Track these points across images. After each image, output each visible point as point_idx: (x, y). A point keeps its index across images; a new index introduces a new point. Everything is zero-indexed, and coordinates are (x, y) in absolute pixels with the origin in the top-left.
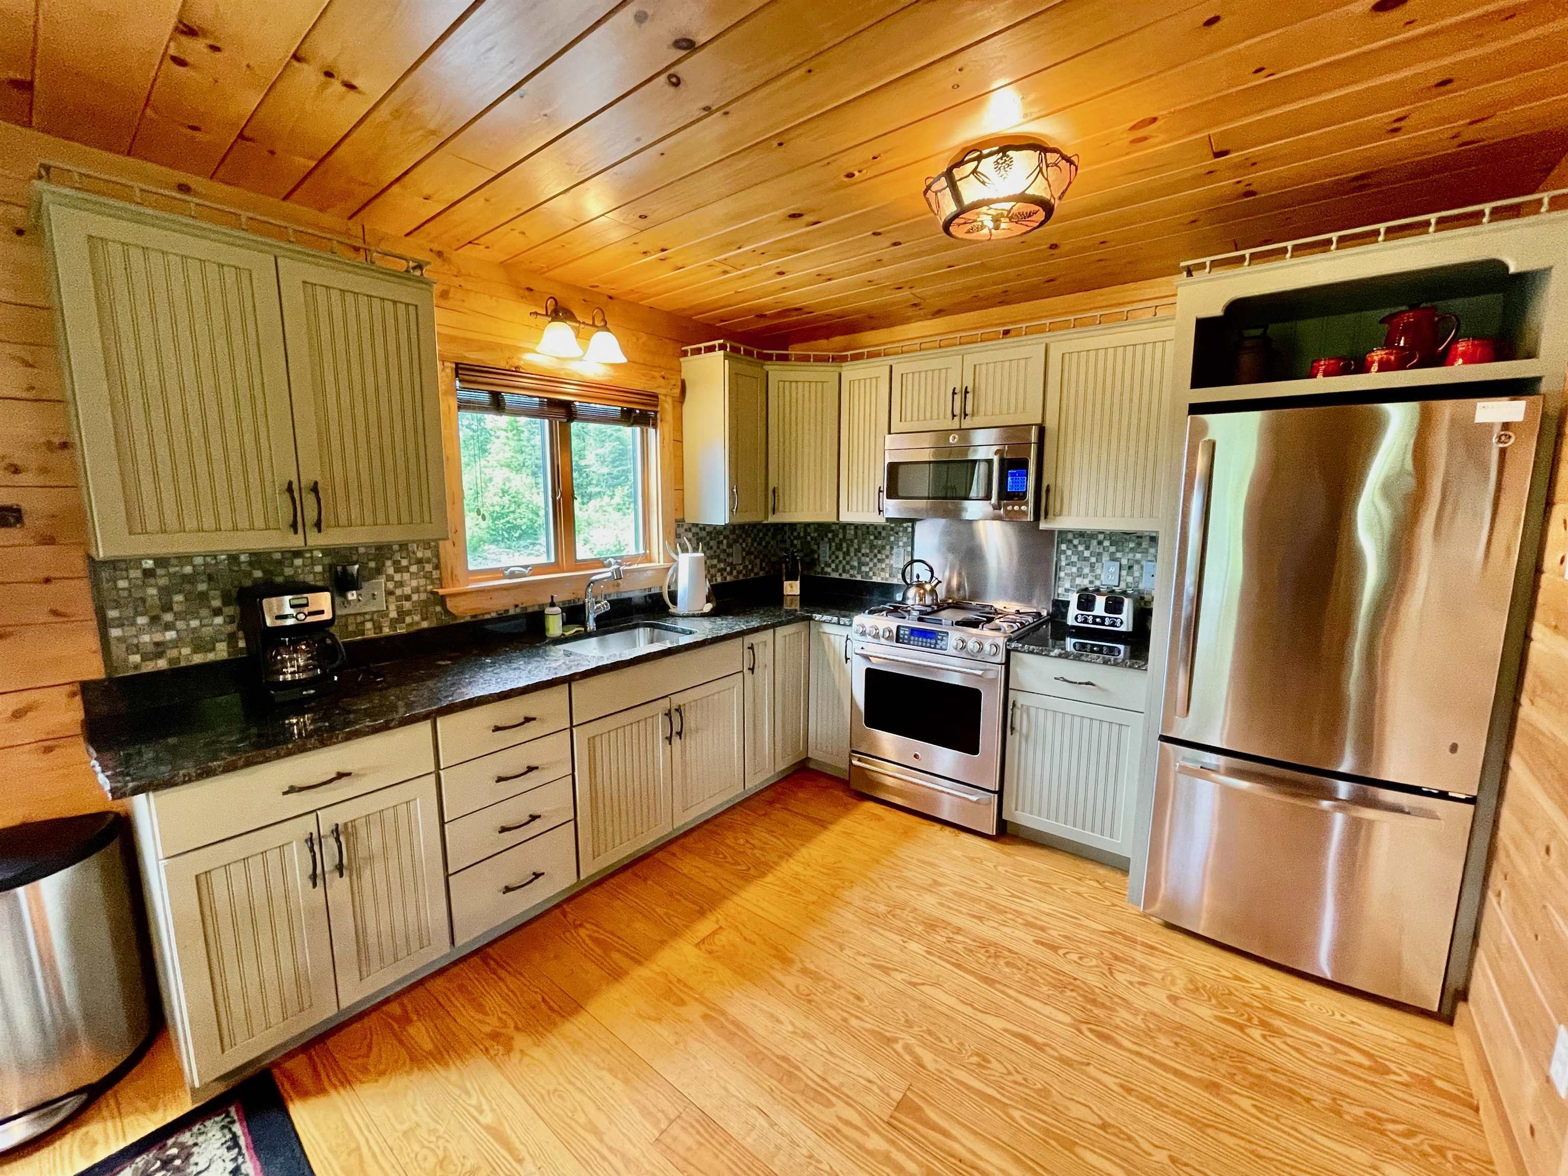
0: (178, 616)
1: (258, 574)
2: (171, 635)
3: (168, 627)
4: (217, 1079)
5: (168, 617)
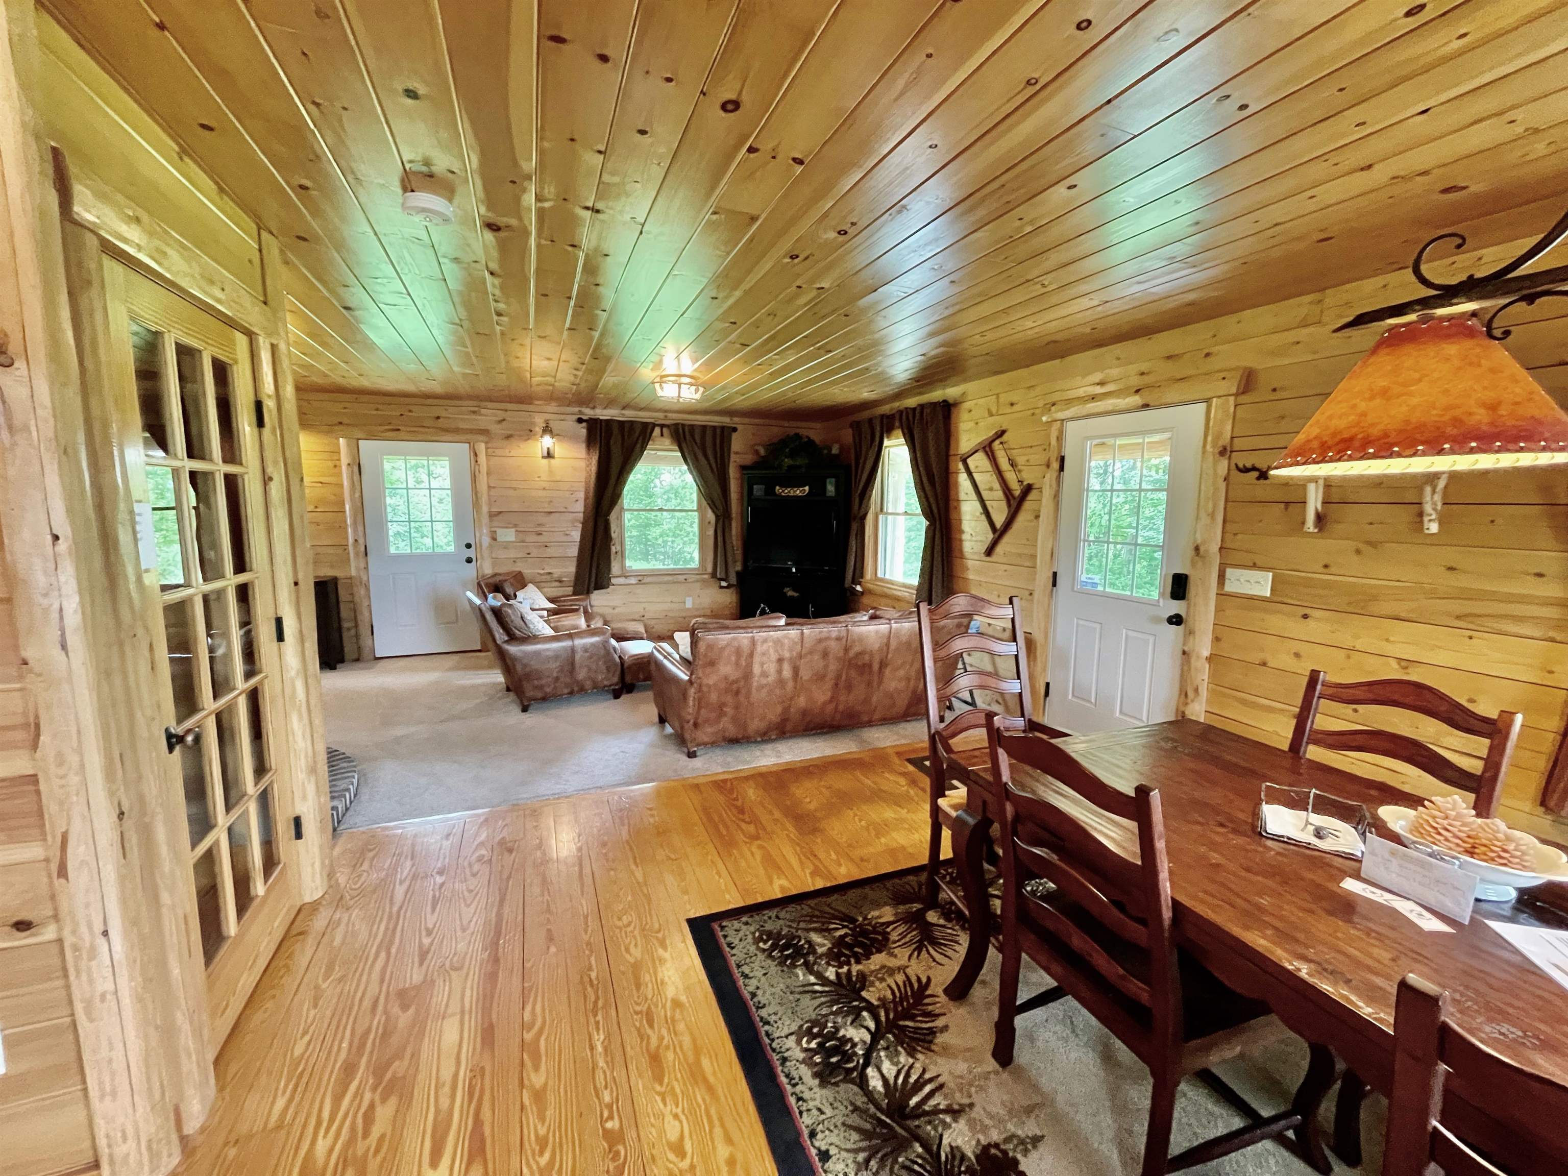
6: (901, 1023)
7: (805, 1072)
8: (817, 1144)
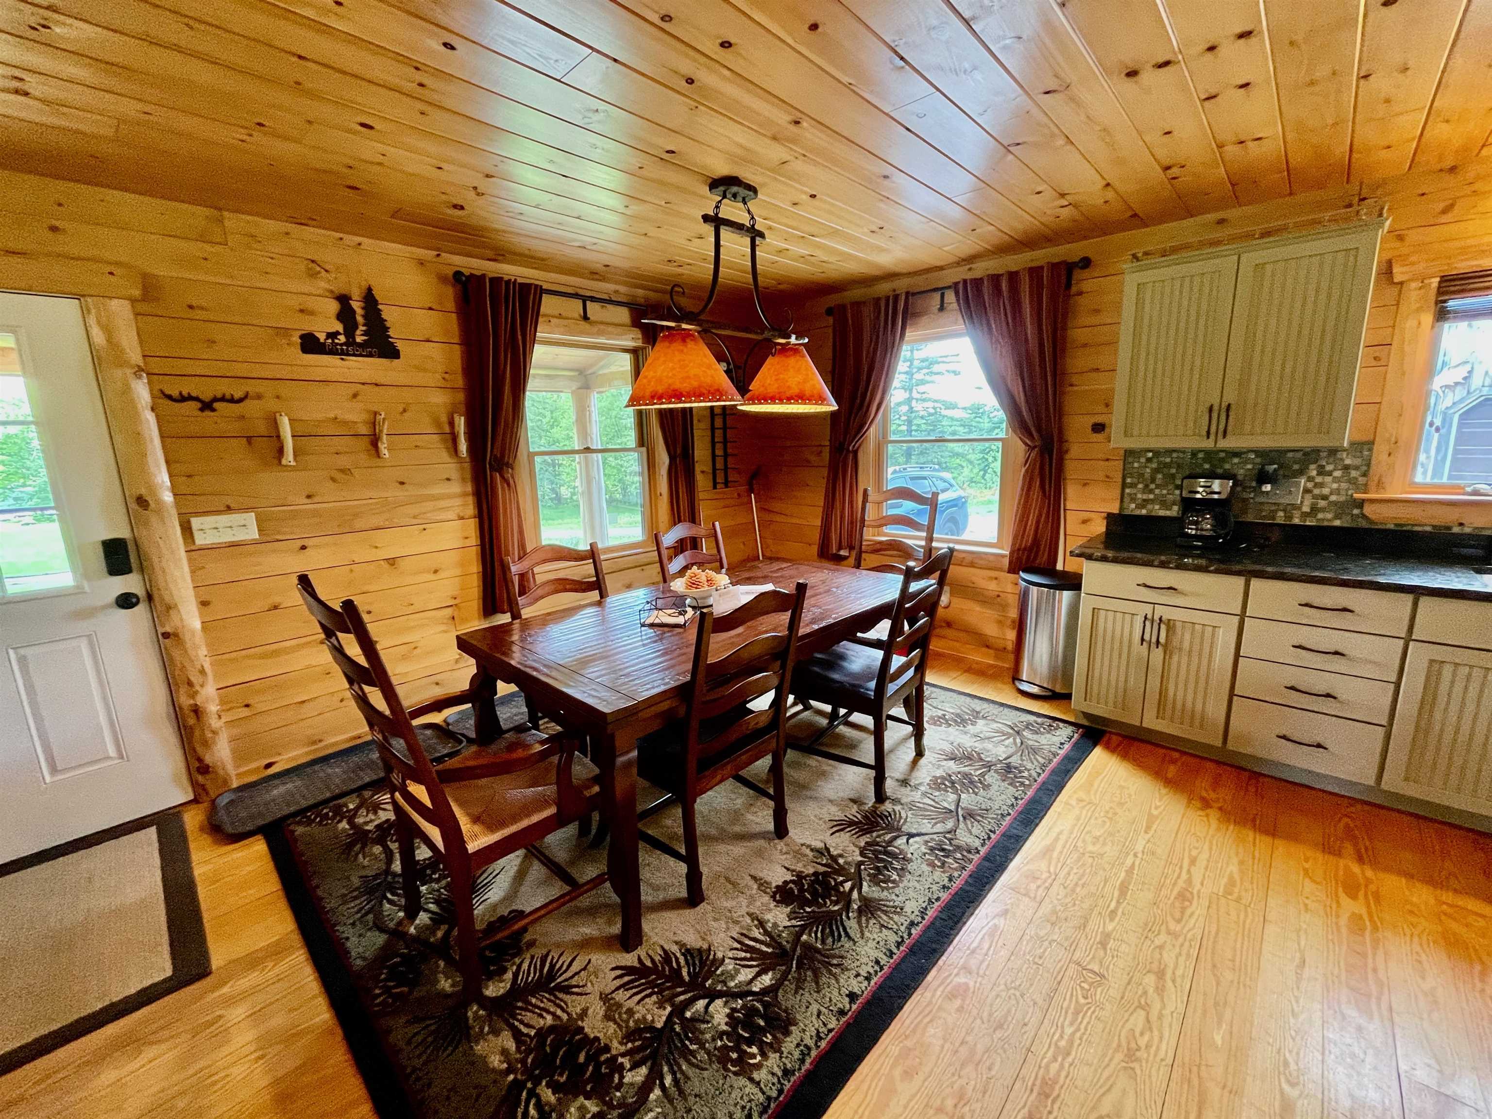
0: (1158, 487)
1: (1207, 466)
2: (1151, 496)
3: (1151, 491)
4: (1083, 713)
5: (1153, 486)
6: (687, 978)
7: (789, 1044)
8: (848, 1006)
